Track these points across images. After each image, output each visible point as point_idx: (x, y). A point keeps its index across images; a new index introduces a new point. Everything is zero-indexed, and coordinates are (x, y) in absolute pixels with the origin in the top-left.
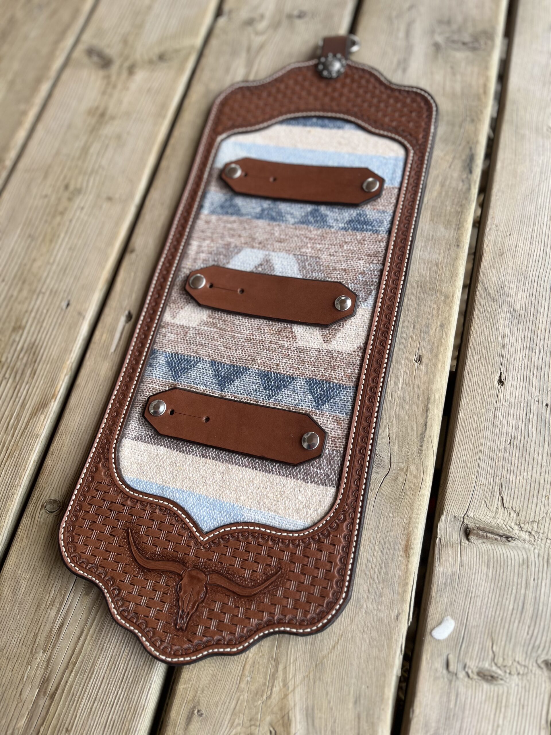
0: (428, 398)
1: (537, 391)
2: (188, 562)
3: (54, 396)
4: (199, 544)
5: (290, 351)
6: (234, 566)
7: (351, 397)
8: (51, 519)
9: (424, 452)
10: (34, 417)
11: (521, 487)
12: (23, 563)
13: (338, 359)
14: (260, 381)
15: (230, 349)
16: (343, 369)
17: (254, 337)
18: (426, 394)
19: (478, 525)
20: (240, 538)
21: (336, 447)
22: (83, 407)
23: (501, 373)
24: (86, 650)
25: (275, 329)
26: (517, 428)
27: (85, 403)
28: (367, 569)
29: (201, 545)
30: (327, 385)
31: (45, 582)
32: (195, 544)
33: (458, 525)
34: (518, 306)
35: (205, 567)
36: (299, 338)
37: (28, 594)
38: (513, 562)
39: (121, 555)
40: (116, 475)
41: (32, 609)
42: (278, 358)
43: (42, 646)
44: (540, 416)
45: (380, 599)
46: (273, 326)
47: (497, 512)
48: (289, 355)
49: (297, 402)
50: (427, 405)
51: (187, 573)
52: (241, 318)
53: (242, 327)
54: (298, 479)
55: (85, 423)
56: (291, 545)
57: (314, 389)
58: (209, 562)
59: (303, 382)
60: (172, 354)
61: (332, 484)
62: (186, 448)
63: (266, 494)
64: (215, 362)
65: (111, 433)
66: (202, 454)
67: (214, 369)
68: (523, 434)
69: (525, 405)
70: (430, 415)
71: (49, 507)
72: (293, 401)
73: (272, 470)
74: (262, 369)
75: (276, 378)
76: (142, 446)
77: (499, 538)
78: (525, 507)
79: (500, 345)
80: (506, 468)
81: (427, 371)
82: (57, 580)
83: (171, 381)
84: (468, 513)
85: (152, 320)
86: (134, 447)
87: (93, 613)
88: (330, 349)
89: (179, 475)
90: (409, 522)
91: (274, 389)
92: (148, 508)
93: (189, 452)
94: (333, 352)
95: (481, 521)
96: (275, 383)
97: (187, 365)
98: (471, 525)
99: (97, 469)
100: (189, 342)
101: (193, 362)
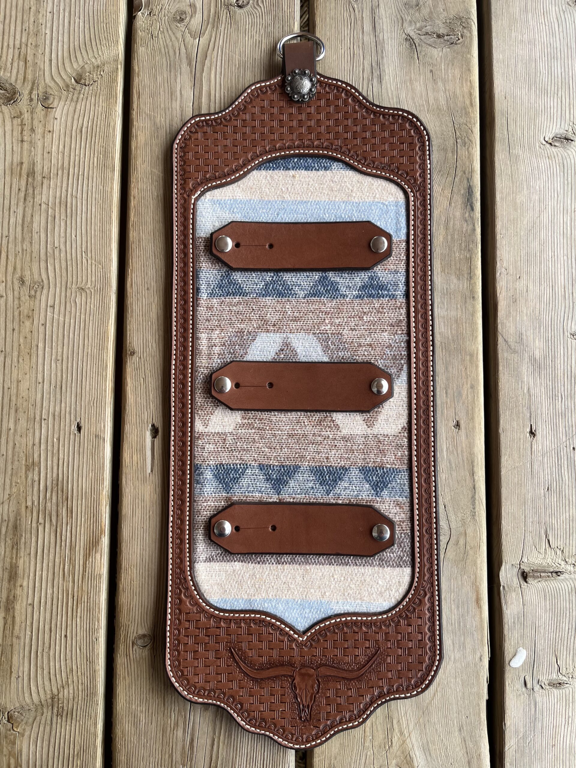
0: (472, 462)
1: (564, 437)
2: (295, 663)
3: (102, 532)
4: (301, 645)
5: (336, 442)
6: (337, 656)
7: (406, 479)
8: (147, 653)
9: (477, 513)
10: (89, 558)
11: (562, 527)
12: (134, 699)
13: (386, 443)
14: (314, 478)
15: (275, 448)
16: (393, 452)
17: (296, 432)
18: (469, 458)
19: (532, 568)
20: (336, 631)
21: (403, 530)
22: (139, 538)
23: (531, 425)
24: (222, 754)
25: (315, 420)
26: (552, 475)
27: (139, 533)
28: (449, 626)
29: (302, 645)
30: (380, 471)
31: (162, 709)
32: (296, 645)
33: (516, 570)
34: (537, 354)
35: (311, 663)
36: (341, 426)
37: (150, 724)
38: (564, 592)
39: (232, 673)
40: (201, 601)
41: (158, 735)
42: (326, 451)
43: (180, 762)
44: (569, 459)
45: (464, 647)
46: (313, 417)
47: (545, 553)
48: (336, 446)
49: (356, 493)
50: (473, 469)
51: (297, 673)
52: (276, 414)
53: (280, 423)
54: (374, 566)
55: (147, 553)
56: (383, 627)
57: (369, 477)
58: (314, 658)
59: (357, 472)
60: (217, 466)
61: (407, 564)
62: (260, 558)
63: (349, 585)
64: (263, 466)
65: (181, 561)
66: (278, 561)
67: (264, 473)
68: (557, 479)
69: (556, 452)
70: (476, 478)
71: (140, 642)
72: (352, 493)
73: (349, 562)
74: (313, 464)
75: (330, 472)
76: (216, 566)
77: (550, 574)
78: (568, 544)
79: (527, 397)
80: (548, 513)
81: (467, 435)
82: (173, 705)
83: (224, 494)
84: (523, 560)
85: (184, 434)
86: (208, 569)
87: (218, 723)
88: (375, 433)
89: (262, 585)
90: (476, 578)
91: (330, 484)
92: (243, 625)
93: (264, 562)
94: (379, 436)
95: (534, 564)
96: (329, 477)
97: (236, 475)
98: (527, 569)
99: (181, 600)
100: (230, 449)
101: (241, 470)
